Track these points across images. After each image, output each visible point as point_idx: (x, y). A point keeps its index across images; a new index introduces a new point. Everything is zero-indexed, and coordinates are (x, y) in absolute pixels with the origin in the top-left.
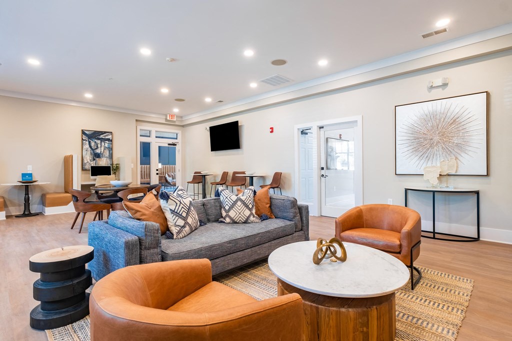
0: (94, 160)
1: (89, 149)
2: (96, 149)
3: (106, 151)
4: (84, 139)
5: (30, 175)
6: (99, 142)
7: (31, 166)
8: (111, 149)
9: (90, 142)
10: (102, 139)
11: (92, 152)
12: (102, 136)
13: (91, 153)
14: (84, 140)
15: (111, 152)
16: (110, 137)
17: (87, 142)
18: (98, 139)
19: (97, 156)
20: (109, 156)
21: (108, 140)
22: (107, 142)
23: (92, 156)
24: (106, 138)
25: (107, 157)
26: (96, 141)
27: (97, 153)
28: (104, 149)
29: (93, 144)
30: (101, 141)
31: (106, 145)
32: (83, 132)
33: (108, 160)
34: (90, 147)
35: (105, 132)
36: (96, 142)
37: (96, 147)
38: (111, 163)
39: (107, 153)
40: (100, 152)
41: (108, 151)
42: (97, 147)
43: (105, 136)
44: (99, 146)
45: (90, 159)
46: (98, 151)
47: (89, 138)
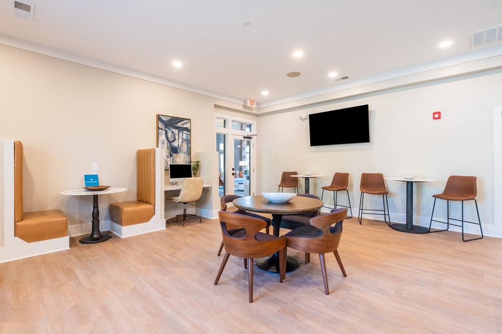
0: (171, 156)
1: (166, 141)
2: (174, 141)
3: (184, 144)
4: (160, 127)
5: (95, 177)
6: (176, 131)
7: (96, 165)
8: (189, 141)
9: (166, 132)
10: (180, 127)
11: (169, 144)
12: (179, 125)
13: (167, 146)
14: (160, 129)
15: (189, 145)
16: (187, 126)
17: (164, 132)
18: (176, 128)
19: (174, 150)
20: (187, 151)
21: (187, 129)
22: (185, 132)
23: (169, 151)
24: (185, 126)
25: (184, 153)
26: (173, 130)
27: (174, 147)
28: (182, 142)
29: (170, 134)
30: (179, 131)
31: (184, 137)
32: (159, 118)
33: (186, 156)
34: (167, 138)
35: (184, 119)
36: (173, 132)
37: (173, 139)
38: (189, 161)
39: (185, 148)
40: (177, 146)
41: (186, 145)
42: (175, 138)
43: (183, 124)
44: (177, 137)
45: (167, 154)
46: (175, 144)
47: (166, 126)
